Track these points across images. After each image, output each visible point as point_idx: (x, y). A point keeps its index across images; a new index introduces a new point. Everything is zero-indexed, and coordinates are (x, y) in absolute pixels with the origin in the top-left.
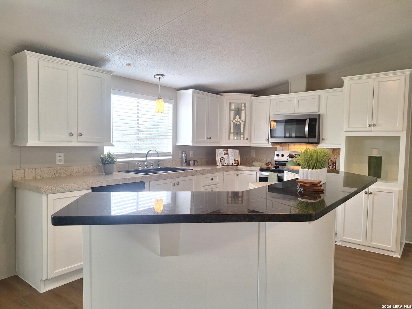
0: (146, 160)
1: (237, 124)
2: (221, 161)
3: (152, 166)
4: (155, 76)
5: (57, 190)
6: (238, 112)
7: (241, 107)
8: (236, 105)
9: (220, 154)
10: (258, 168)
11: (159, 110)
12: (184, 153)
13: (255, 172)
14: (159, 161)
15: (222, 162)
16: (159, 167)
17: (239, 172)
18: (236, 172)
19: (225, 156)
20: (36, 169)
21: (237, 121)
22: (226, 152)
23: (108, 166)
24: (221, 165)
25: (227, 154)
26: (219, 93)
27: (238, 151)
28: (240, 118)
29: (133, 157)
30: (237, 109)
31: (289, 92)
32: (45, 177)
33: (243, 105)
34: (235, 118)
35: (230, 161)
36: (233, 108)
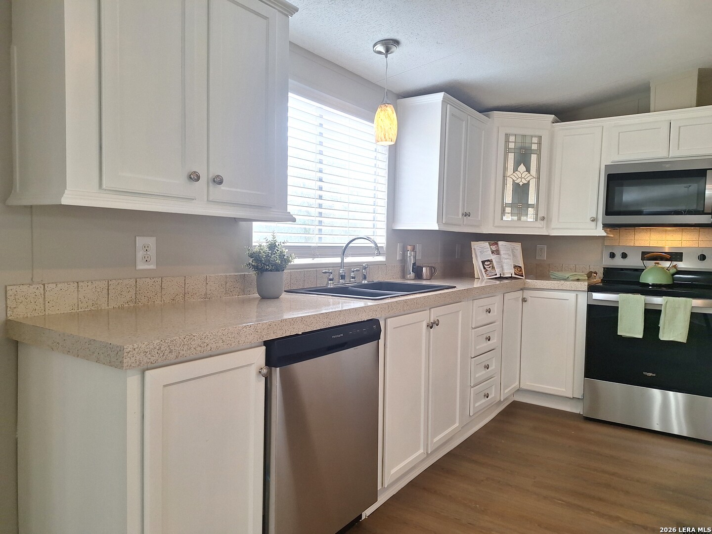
0: (342, 264)
1: (521, 184)
2: (484, 268)
3: (353, 278)
4: (375, 45)
5: (174, 354)
6: (523, 157)
7: (530, 145)
8: (519, 139)
9: (481, 251)
10: (584, 285)
11: (387, 135)
12: (409, 248)
13: (573, 295)
14: (366, 267)
15: (487, 270)
16: (366, 282)
17: (527, 294)
18: (519, 294)
19: (493, 257)
20: (81, 284)
21: (521, 178)
22: (494, 248)
23: (270, 276)
24: (486, 278)
25: (497, 252)
26: (485, 110)
27: (518, 246)
28: (528, 170)
29: (314, 256)
30: (521, 148)
31: (652, 108)
32: (104, 306)
33: (535, 140)
34: (515, 169)
35: (505, 267)
36: (512, 145)
